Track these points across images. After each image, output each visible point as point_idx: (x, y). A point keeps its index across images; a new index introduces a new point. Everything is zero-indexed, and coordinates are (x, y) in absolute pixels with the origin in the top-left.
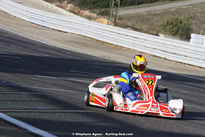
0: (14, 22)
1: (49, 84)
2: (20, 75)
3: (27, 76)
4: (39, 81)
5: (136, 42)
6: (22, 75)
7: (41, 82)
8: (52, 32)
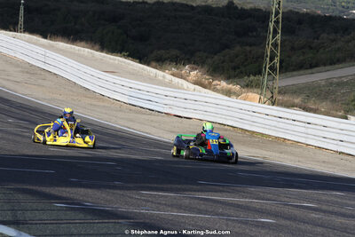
0: (101, 104)
1: (165, 204)
2: (115, 191)
3: (128, 193)
4: (149, 201)
5: (310, 131)
6: (118, 192)
7: (152, 202)
8: (166, 119)
